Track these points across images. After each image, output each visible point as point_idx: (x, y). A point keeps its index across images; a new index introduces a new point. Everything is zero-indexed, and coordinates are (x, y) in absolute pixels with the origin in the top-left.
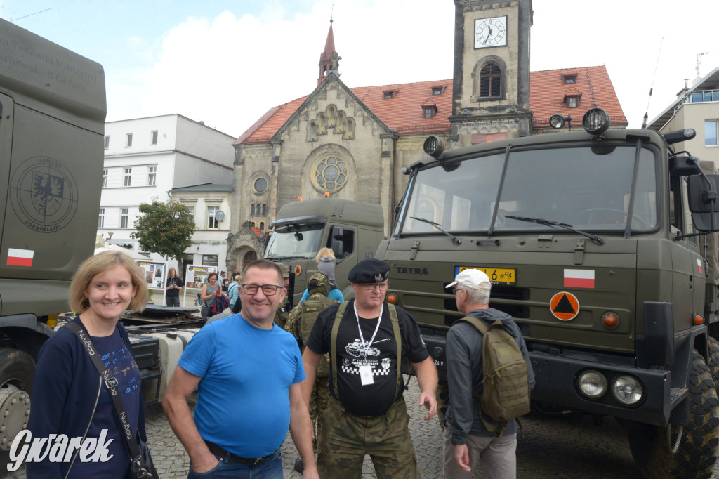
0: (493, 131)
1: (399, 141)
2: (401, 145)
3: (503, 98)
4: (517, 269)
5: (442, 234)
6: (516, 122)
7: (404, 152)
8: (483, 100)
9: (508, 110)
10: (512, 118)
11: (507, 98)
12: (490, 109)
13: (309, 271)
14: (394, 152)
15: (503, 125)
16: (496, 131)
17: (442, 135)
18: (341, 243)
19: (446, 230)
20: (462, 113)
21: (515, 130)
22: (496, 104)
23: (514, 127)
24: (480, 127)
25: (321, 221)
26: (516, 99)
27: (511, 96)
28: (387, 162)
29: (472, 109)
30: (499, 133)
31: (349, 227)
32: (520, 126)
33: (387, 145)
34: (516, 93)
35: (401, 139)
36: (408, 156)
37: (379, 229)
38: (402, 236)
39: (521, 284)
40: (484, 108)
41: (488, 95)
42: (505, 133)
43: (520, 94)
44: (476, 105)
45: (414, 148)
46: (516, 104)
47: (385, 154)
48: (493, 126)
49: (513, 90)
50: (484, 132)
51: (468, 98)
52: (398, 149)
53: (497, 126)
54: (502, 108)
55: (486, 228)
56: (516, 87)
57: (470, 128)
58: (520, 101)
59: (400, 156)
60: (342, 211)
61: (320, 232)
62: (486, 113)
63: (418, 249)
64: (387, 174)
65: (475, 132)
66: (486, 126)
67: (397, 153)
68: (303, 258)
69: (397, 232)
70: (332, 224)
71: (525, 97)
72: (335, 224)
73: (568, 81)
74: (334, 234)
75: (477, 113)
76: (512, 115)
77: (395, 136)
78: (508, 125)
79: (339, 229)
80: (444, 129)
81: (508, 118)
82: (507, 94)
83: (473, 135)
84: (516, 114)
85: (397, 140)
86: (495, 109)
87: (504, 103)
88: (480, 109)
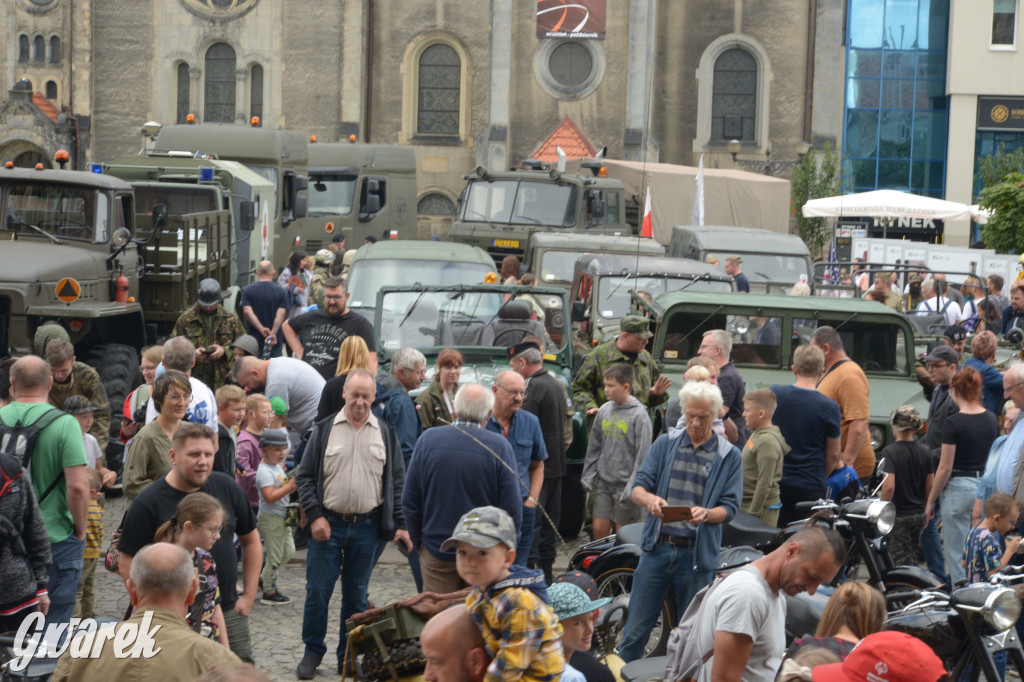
4: (521, 241)
5: (486, 222)
13: (344, 229)
18: (377, 197)
19: (488, 220)
25: (355, 174)
31: (382, 177)
37: (411, 175)
38: (464, 221)
39: (522, 248)
55: (507, 221)
60: (373, 160)
61: (353, 182)
63: (474, 230)
68: (334, 214)
69: (461, 218)
70: (364, 176)
72: (369, 176)
74: (369, 188)
79: (373, 183)
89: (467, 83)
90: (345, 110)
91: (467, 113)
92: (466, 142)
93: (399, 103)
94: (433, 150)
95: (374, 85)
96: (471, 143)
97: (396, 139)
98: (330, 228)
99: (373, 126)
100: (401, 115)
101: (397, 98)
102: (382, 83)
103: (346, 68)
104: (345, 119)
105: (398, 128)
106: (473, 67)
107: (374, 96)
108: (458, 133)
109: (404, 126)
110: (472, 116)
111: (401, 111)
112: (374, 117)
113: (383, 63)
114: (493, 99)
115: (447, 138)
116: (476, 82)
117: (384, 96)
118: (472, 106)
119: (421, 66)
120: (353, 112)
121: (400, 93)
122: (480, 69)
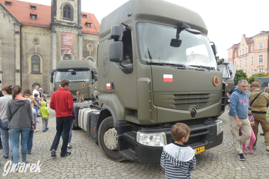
0: (69, 32)
1: (23, 28)
2: (24, 30)
3: (72, 20)
6: (77, 30)
7: (25, 33)
8: (65, 19)
9: (74, 25)
10: (76, 28)
11: (74, 20)
12: (68, 23)
14: (21, 32)
15: (72, 30)
16: (70, 32)
17: (43, 29)
20: (57, 22)
21: (77, 33)
22: (70, 21)
23: (77, 31)
24: (64, 29)
26: (77, 21)
27: (75, 20)
28: (18, 36)
29: (61, 22)
30: (71, 33)
32: (79, 32)
33: (17, 29)
34: (77, 19)
35: (24, 27)
36: (28, 35)
40: (65, 22)
41: (66, 17)
42: (73, 33)
43: (78, 20)
44: (62, 20)
45: (30, 32)
46: (77, 23)
47: (17, 33)
48: (69, 30)
49: (76, 18)
50: (65, 31)
51: (59, 17)
52: (22, 31)
53: (71, 30)
54: (72, 24)
56: (77, 17)
57: (60, 29)
58: (78, 22)
59: (23, 34)
62: (66, 24)
64: (18, 41)
65: (62, 31)
66: (66, 29)
67: (22, 33)
68: (84, 82)
70: (91, 69)
71: (80, 21)
73: (84, 17)
75: (63, 23)
76: (76, 27)
77: (21, 25)
78: (74, 30)
80: (44, 26)
81: (75, 28)
82: (74, 19)
83: (61, 32)
84: (78, 27)
85: (22, 27)
86: (70, 23)
87: (73, 22)
88: (64, 22)
89: (42, 63)
90: (16, 67)
91: (42, 68)
92: (42, 73)
93: (28, 66)
94: (36, 75)
95: (22, 63)
96: (43, 74)
97: (27, 73)
98: (83, 86)
99: (22, 70)
100: (28, 68)
101: (27, 65)
102: (24, 62)
103: (16, 59)
104: (17, 69)
105: (28, 71)
106: (43, 60)
107: (22, 64)
108: (40, 72)
109: (29, 71)
110: (43, 69)
111: (28, 67)
112: (22, 69)
113: (24, 59)
114: (53, 64)
115: (38, 73)
116: (44, 63)
117: (24, 64)
118: (43, 67)
119: (32, 59)
120: (18, 67)
121: (28, 64)
122: (45, 60)
